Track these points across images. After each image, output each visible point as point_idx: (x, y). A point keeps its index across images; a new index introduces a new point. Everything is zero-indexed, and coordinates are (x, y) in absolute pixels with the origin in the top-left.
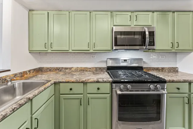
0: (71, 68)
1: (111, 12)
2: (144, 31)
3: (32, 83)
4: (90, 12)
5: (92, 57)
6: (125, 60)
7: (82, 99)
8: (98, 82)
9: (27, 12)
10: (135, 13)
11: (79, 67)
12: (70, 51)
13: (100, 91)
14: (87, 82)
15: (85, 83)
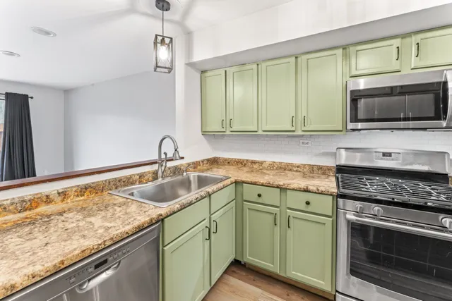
0: (261, 163)
1: (344, 48)
2: (443, 80)
3: (206, 177)
4: (296, 58)
5: (303, 143)
6: (387, 155)
7: (278, 214)
8: (306, 190)
9: (198, 75)
10: (414, 38)
11: (276, 161)
12: (260, 132)
13: (310, 209)
14: (287, 189)
15: (282, 189)
